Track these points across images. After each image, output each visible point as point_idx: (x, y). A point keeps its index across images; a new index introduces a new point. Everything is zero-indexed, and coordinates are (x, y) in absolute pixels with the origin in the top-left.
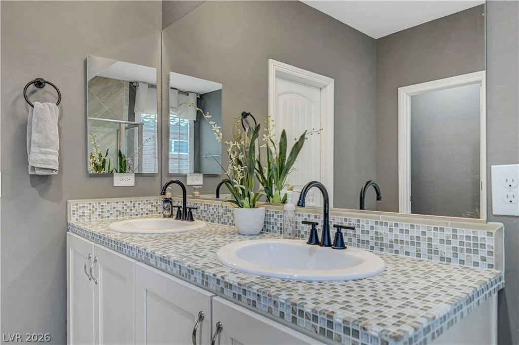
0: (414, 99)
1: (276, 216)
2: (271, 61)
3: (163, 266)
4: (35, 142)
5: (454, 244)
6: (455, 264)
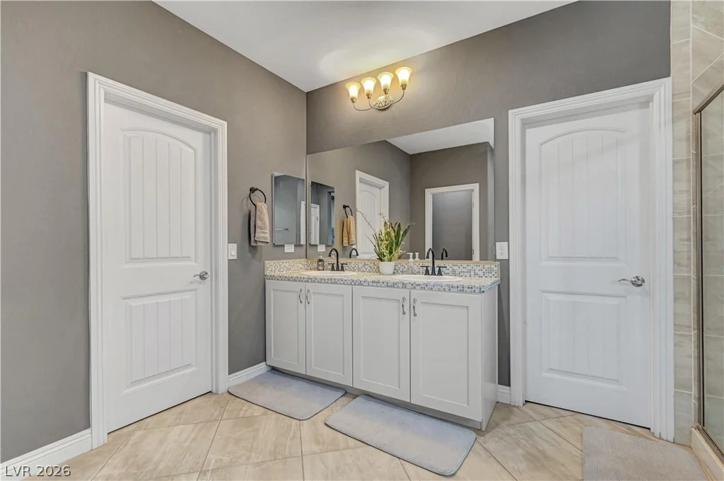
0: (434, 196)
1: (399, 266)
2: (357, 172)
3: (374, 284)
4: (259, 226)
5: (484, 270)
6: (484, 278)
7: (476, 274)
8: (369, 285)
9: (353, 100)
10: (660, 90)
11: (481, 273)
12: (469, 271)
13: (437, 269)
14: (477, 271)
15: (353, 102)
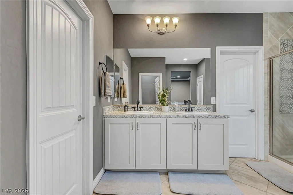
6: (206, 112)
7: (203, 110)
8: (175, 117)
9: (148, 26)
10: (261, 50)
11: (205, 110)
12: (201, 109)
13: (190, 109)
14: (204, 109)
15: (148, 27)
